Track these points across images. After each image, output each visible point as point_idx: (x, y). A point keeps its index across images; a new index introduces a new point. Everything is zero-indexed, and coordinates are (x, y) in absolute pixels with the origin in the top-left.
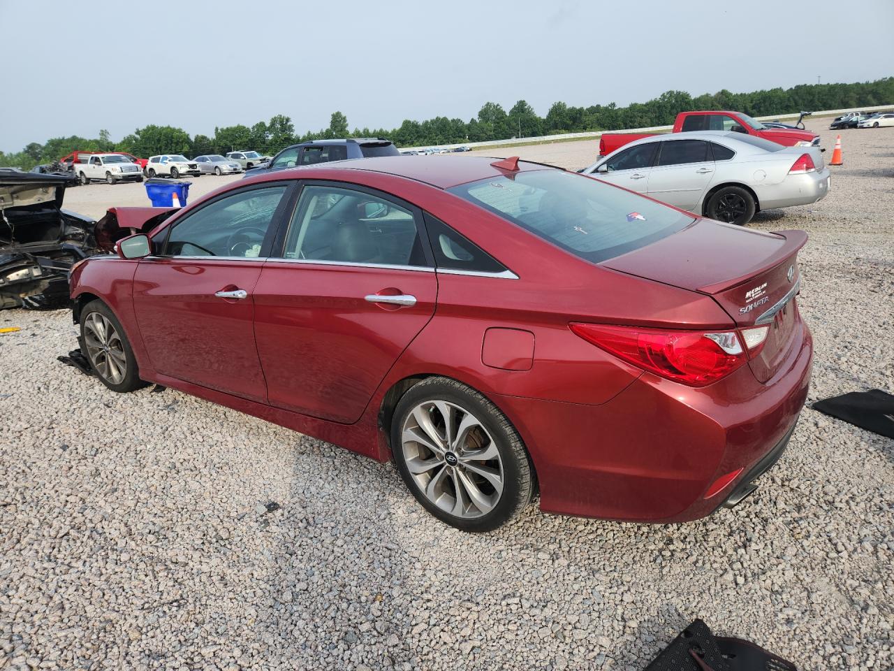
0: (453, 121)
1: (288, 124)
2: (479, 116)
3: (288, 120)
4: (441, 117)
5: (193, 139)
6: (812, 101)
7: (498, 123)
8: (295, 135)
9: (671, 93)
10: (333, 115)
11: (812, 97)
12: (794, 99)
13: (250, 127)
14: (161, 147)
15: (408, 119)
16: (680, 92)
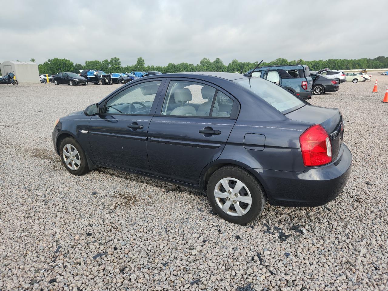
0: (190, 65)
1: (119, 61)
2: (200, 63)
3: (118, 60)
4: (185, 63)
5: (74, 65)
6: (335, 66)
7: (208, 67)
8: (121, 66)
9: (280, 59)
10: (138, 59)
11: (335, 64)
12: (328, 65)
13: (101, 62)
14: (60, 68)
15: (171, 63)
16: (284, 59)
